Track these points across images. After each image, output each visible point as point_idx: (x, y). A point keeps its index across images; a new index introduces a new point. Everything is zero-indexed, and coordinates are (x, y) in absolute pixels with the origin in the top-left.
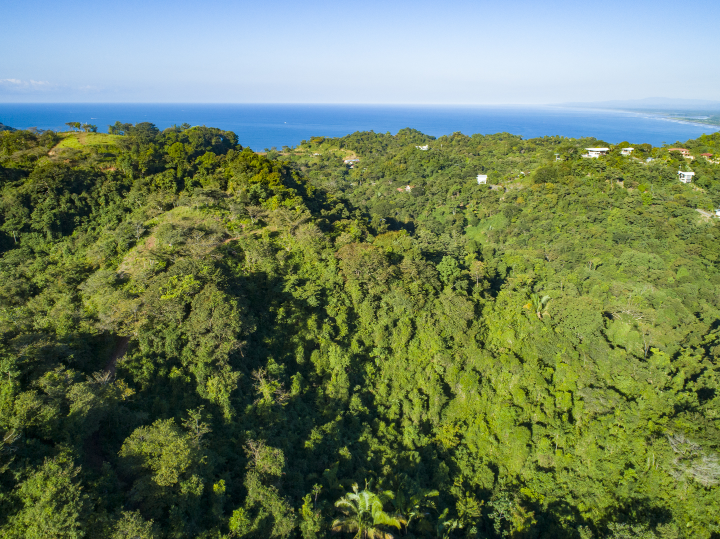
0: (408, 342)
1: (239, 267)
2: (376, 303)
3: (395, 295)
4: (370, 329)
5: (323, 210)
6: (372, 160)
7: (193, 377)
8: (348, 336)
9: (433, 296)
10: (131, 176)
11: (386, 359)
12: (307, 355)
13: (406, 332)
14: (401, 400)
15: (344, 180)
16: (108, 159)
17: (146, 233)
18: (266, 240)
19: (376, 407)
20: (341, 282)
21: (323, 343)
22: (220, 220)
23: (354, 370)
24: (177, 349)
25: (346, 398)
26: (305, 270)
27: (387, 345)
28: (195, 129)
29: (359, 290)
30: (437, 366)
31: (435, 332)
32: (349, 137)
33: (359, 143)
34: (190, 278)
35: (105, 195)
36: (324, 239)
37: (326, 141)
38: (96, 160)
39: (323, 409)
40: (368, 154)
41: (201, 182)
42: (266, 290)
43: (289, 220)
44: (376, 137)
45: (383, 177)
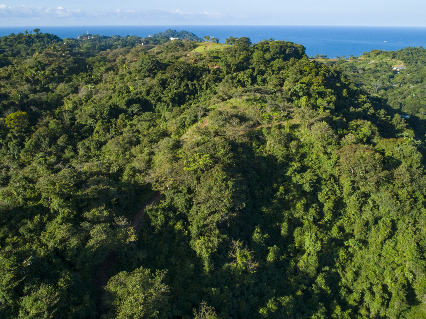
0: (385, 240)
1: (260, 148)
2: (363, 199)
3: (382, 196)
4: (353, 220)
5: (352, 107)
6: (415, 69)
7: (189, 233)
8: (331, 223)
9: (421, 205)
10: (225, 72)
11: (361, 249)
12: (291, 231)
13: (384, 231)
14: (364, 290)
15: (389, 82)
16: (216, 60)
17: (205, 115)
18: (287, 130)
19: (339, 288)
20: (337, 175)
21: (306, 223)
22: (258, 111)
23: (328, 252)
24: (186, 208)
25: (313, 275)
26: (310, 159)
27: (363, 238)
28: (277, 42)
29: (350, 185)
30: (407, 272)
31: (413, 239)
32: (402, 50)
33: (408, 55)
34: (206, 157)
35: (207, 83)
36: (332, 136)
37: (383, 53)
38: (208, 61)
39: (291, 278)
40: (413, 64)
41: (267, 79)
42: (276, 169)
43: (308, 118)
44: (424, 51)
45: (421, 82)
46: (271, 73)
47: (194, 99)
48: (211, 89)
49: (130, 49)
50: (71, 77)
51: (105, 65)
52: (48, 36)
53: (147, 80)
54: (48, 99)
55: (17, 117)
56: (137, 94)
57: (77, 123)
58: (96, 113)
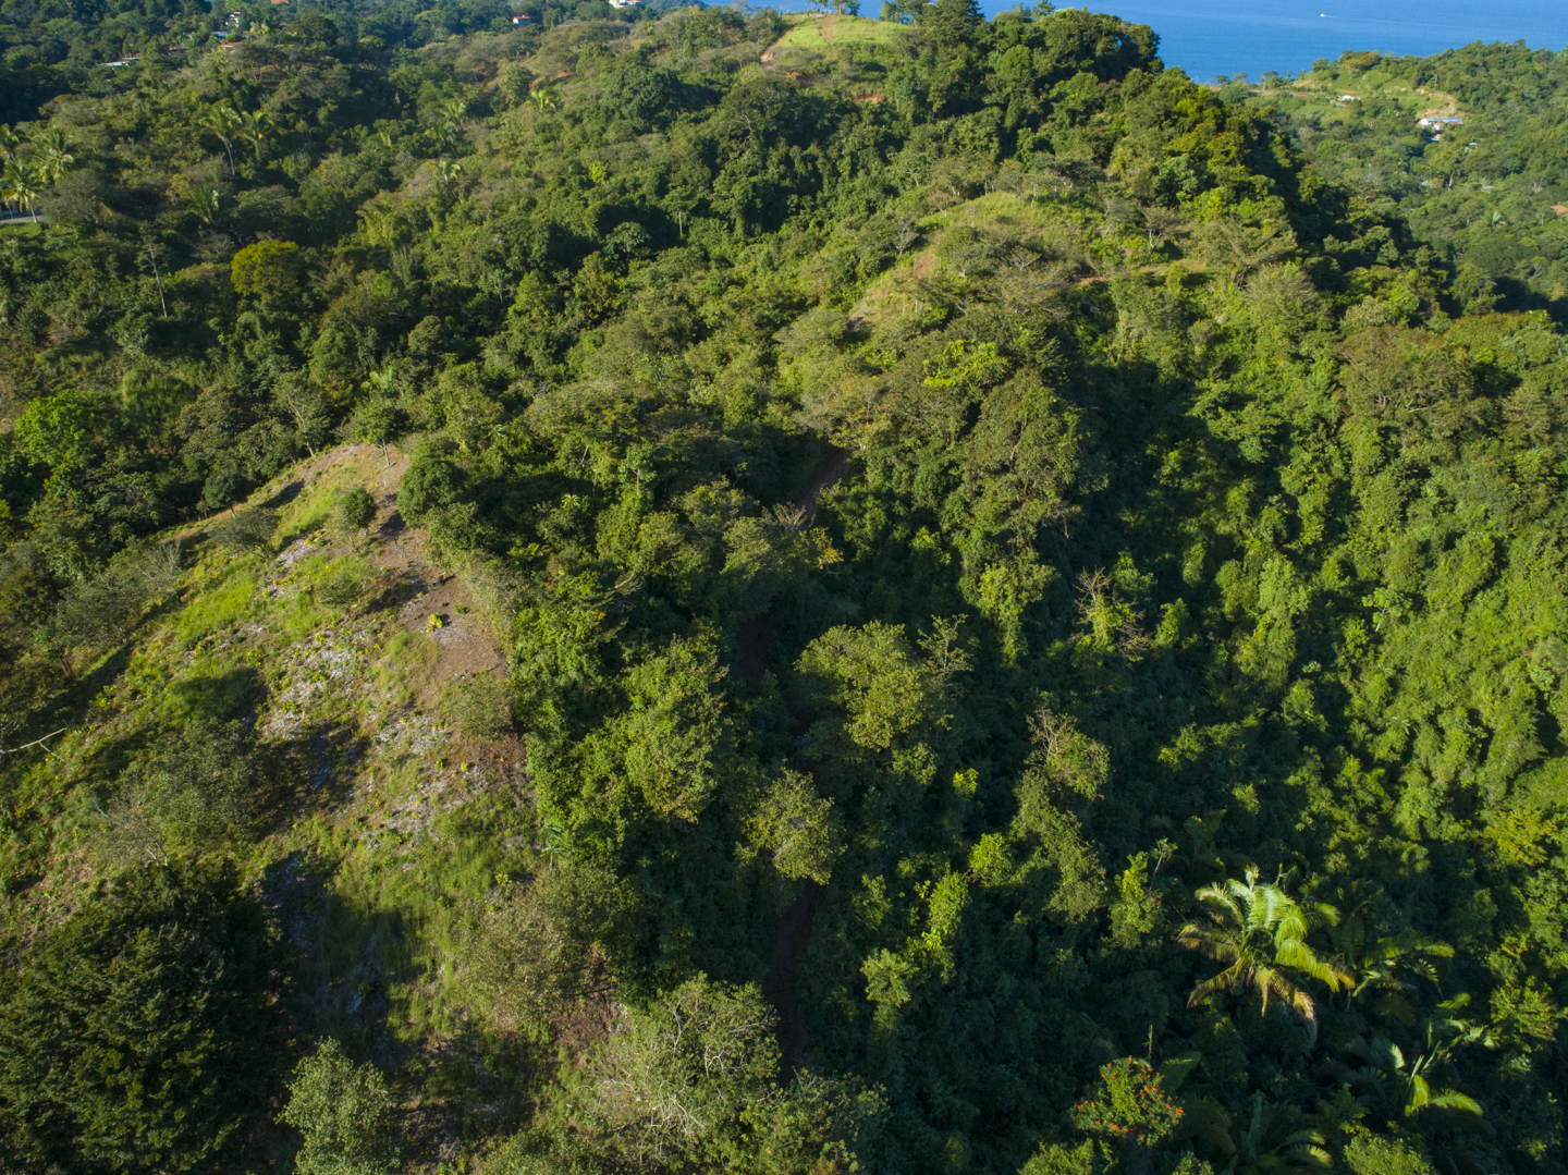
0: (1474, 593)
1: (1099, 343)
2: (1413, 482)
3: (1470, 471)
4: (1380, 543)
5: (1330, 238)
6: (1499, 122)
7: (957, 556)
8: (1320, 548)
10: (909, 117)
11: (1404, 620)
12: (1210, 568)
13: (1473, 568)
14: (1416, 724)
15: (1407, 170)
16: (870, 75)
17: (918, 243)
18: (1174, 291)
19: (1348, 721)
20: (1333, 418)
21: (1253, 549)
22: (1078, 232)
23: (1314, 627)
24: (936, 494)
25: (1279, 684)
26: (1250, 375)
27: (1413, 589)
28: (1064, 16)
29: (1375, 444)
30: (1537, 669)
32: (1450, 56)
33: (1474, 74)
34: (989, 350)
35: (852, 154)
36: (1316, 306)
37: (1383, 63)
38: (846, 77)
39: (1220, 692)
40: (1492, 105)
41: (1052, 141)
42: (1149, 404)
43: (1237, 250)
44: (1529, 60)
45: (1518, 172)
46: (1068, 121)
47: (814, 208)
48: (868, 173)
49: (534, 35)
50: (349, 135)
51: (461, 93)
53: (651, 141)
54: (304, 208)
55: (273, 257)
56: (623, 190)
57: (439, 284)
58: (508, 250)
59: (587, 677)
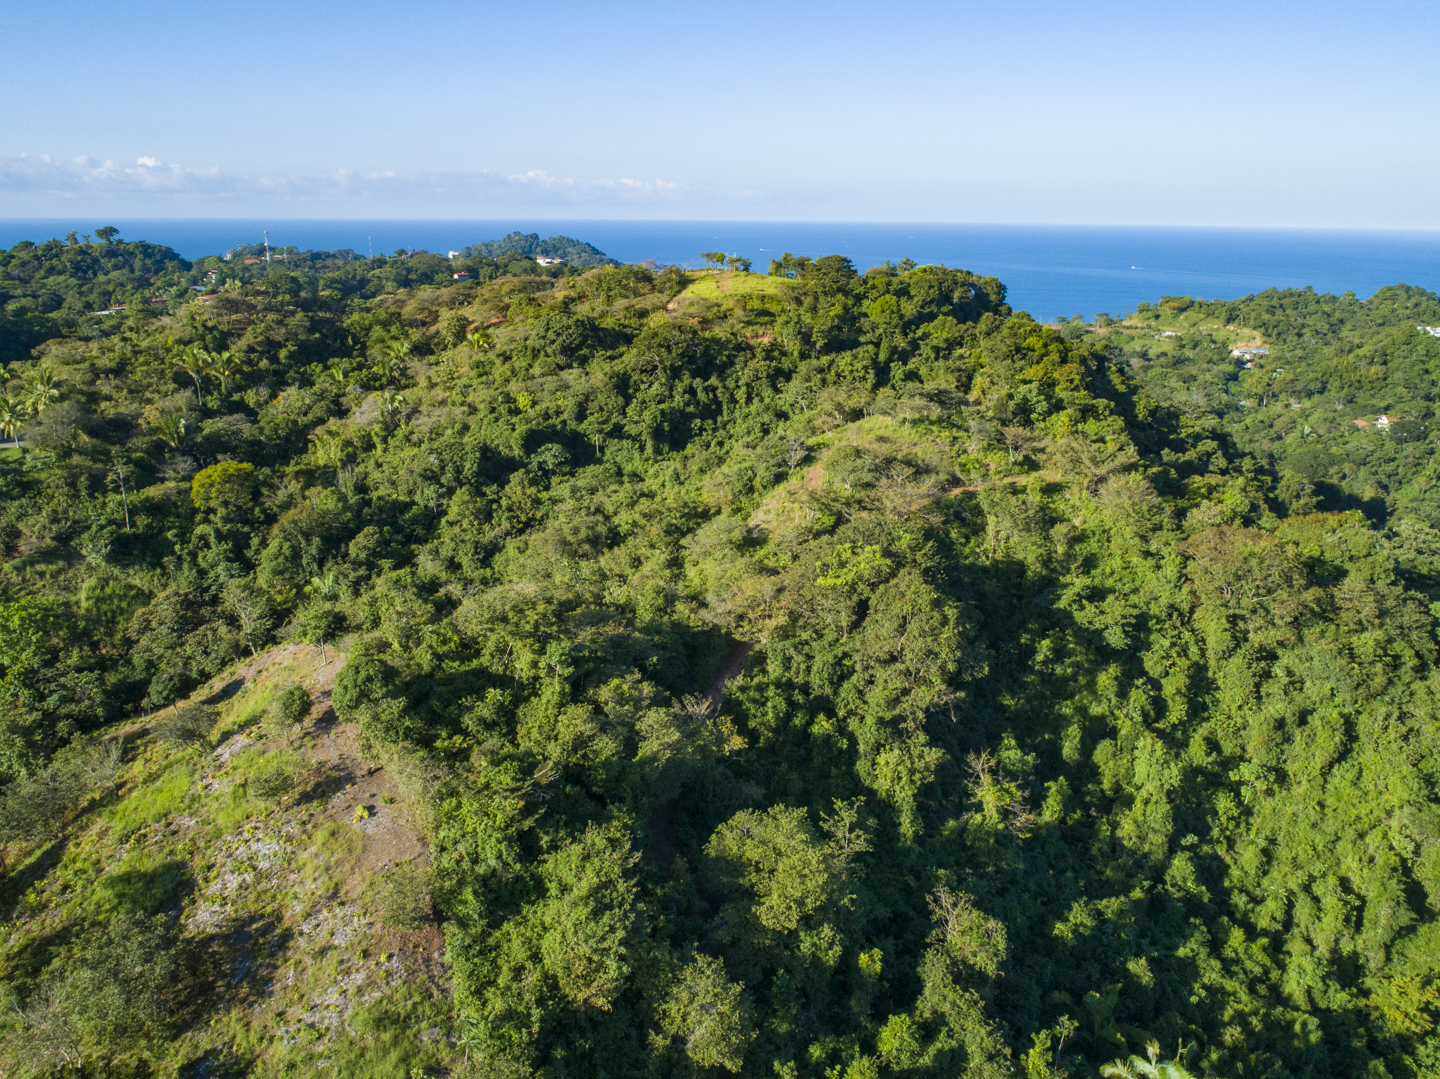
0: (1331, 765)
1: (972, 545)
2: (1263, 664)
3: (1313, 654)
4: (1240, 720)
5: (1167, 450)
6: (1299, 353)
7: (853, 740)
8: (1185, 726)
9: (1411, 673)
10: (796, 353)
11: (1269, 793)
12: (1087, 747)
13: (1327, 743)
14: (1293, 893)
15: (1226, 392)
16: (762, 319)
17: (808, 460)
18: (1034, 498)
19: (1228, 892)
20: (1185, 607)
21: (1125, 729)
22: (947, 449)
23: (1188, 801)
24: (831, 682)
25: (1161, 857)
26: (1108, 570)
27: (1274, 763)
28: (925, 270)
29: (1225, 630)
30: (1397, 837)
31: (1404, 755)
32: (1252, 299)
33: (1273, 314)
34: (874, 552)
35: (748, 385)
36: (1161, 509)
37: (1196, 306)
38: (741, 322)
39: (1106, 866)
40: (1292, 339)
41: (921, 373)
42: (1020, 598)
43: (1088, 463)
44: (1318, 302)
45: (1321, 392)
46: (933, 356)
47: (715, 430)
48: (762, 400)
49: (471, 288)
50: (306, 371)
51: (407, 336)
52: (146, 249)
53: (572, 376)
54: (262, 433)
55: (231, 476)
56: (547, 416)
57: (379, 498)
58: (442, 468)
59: (506, 864)
